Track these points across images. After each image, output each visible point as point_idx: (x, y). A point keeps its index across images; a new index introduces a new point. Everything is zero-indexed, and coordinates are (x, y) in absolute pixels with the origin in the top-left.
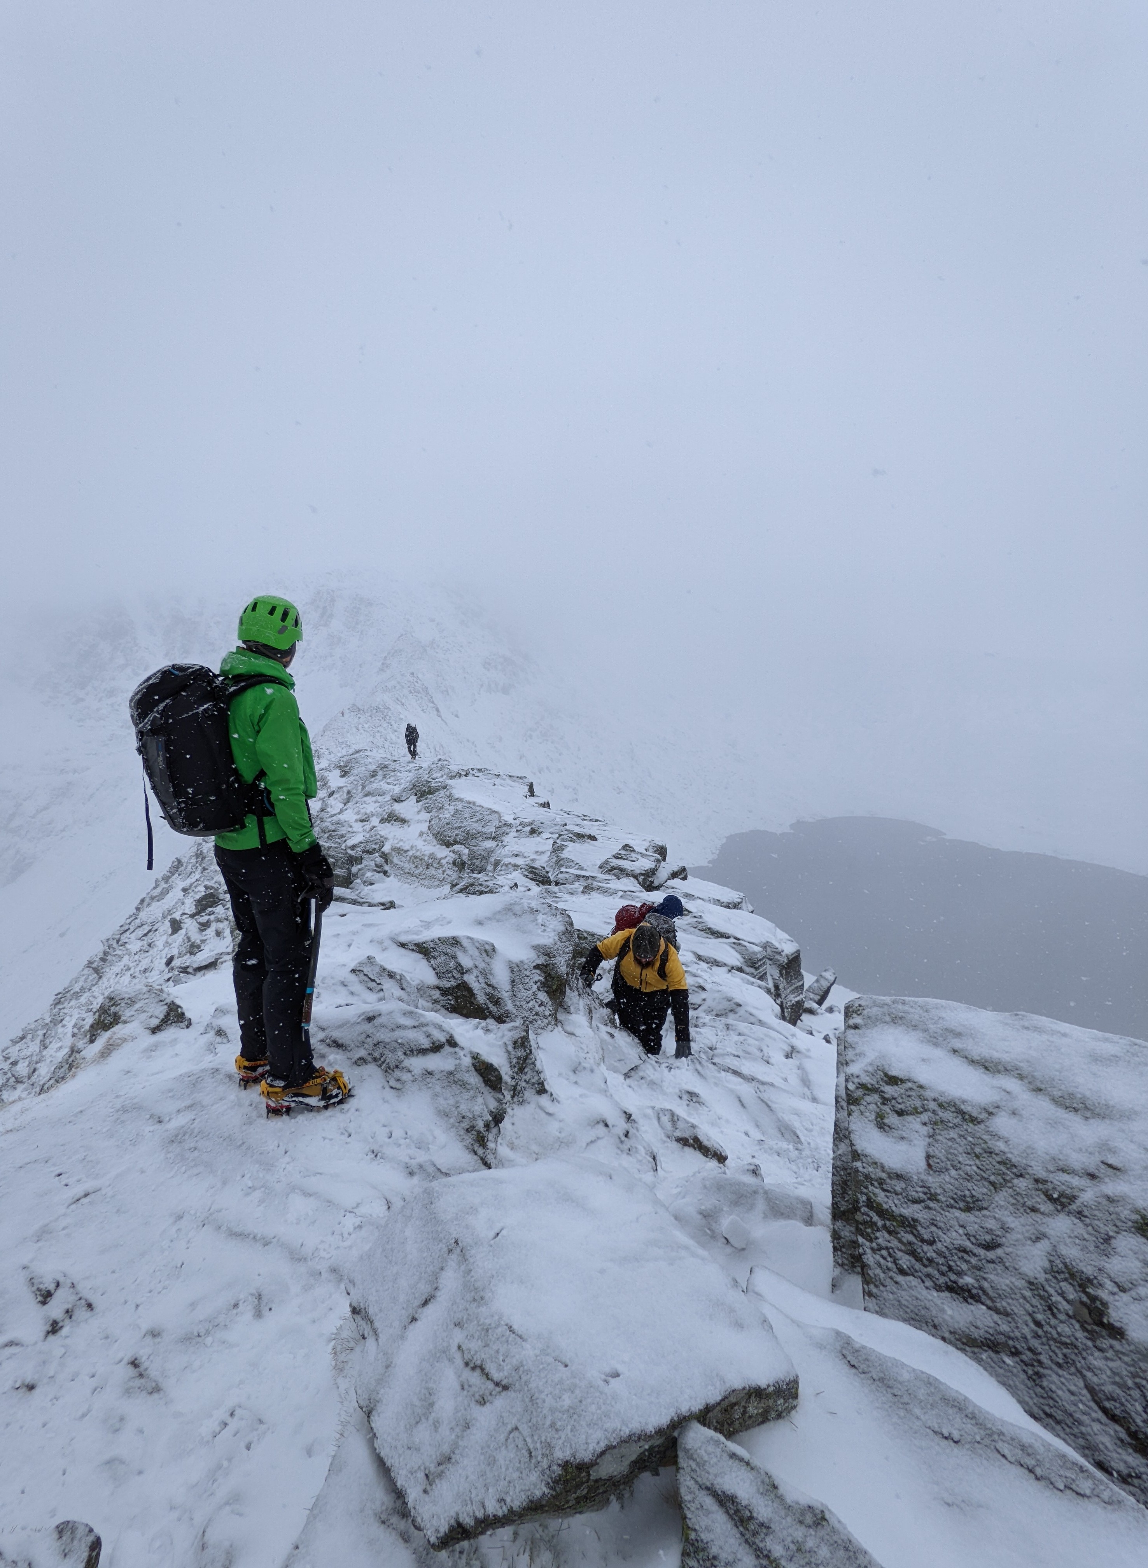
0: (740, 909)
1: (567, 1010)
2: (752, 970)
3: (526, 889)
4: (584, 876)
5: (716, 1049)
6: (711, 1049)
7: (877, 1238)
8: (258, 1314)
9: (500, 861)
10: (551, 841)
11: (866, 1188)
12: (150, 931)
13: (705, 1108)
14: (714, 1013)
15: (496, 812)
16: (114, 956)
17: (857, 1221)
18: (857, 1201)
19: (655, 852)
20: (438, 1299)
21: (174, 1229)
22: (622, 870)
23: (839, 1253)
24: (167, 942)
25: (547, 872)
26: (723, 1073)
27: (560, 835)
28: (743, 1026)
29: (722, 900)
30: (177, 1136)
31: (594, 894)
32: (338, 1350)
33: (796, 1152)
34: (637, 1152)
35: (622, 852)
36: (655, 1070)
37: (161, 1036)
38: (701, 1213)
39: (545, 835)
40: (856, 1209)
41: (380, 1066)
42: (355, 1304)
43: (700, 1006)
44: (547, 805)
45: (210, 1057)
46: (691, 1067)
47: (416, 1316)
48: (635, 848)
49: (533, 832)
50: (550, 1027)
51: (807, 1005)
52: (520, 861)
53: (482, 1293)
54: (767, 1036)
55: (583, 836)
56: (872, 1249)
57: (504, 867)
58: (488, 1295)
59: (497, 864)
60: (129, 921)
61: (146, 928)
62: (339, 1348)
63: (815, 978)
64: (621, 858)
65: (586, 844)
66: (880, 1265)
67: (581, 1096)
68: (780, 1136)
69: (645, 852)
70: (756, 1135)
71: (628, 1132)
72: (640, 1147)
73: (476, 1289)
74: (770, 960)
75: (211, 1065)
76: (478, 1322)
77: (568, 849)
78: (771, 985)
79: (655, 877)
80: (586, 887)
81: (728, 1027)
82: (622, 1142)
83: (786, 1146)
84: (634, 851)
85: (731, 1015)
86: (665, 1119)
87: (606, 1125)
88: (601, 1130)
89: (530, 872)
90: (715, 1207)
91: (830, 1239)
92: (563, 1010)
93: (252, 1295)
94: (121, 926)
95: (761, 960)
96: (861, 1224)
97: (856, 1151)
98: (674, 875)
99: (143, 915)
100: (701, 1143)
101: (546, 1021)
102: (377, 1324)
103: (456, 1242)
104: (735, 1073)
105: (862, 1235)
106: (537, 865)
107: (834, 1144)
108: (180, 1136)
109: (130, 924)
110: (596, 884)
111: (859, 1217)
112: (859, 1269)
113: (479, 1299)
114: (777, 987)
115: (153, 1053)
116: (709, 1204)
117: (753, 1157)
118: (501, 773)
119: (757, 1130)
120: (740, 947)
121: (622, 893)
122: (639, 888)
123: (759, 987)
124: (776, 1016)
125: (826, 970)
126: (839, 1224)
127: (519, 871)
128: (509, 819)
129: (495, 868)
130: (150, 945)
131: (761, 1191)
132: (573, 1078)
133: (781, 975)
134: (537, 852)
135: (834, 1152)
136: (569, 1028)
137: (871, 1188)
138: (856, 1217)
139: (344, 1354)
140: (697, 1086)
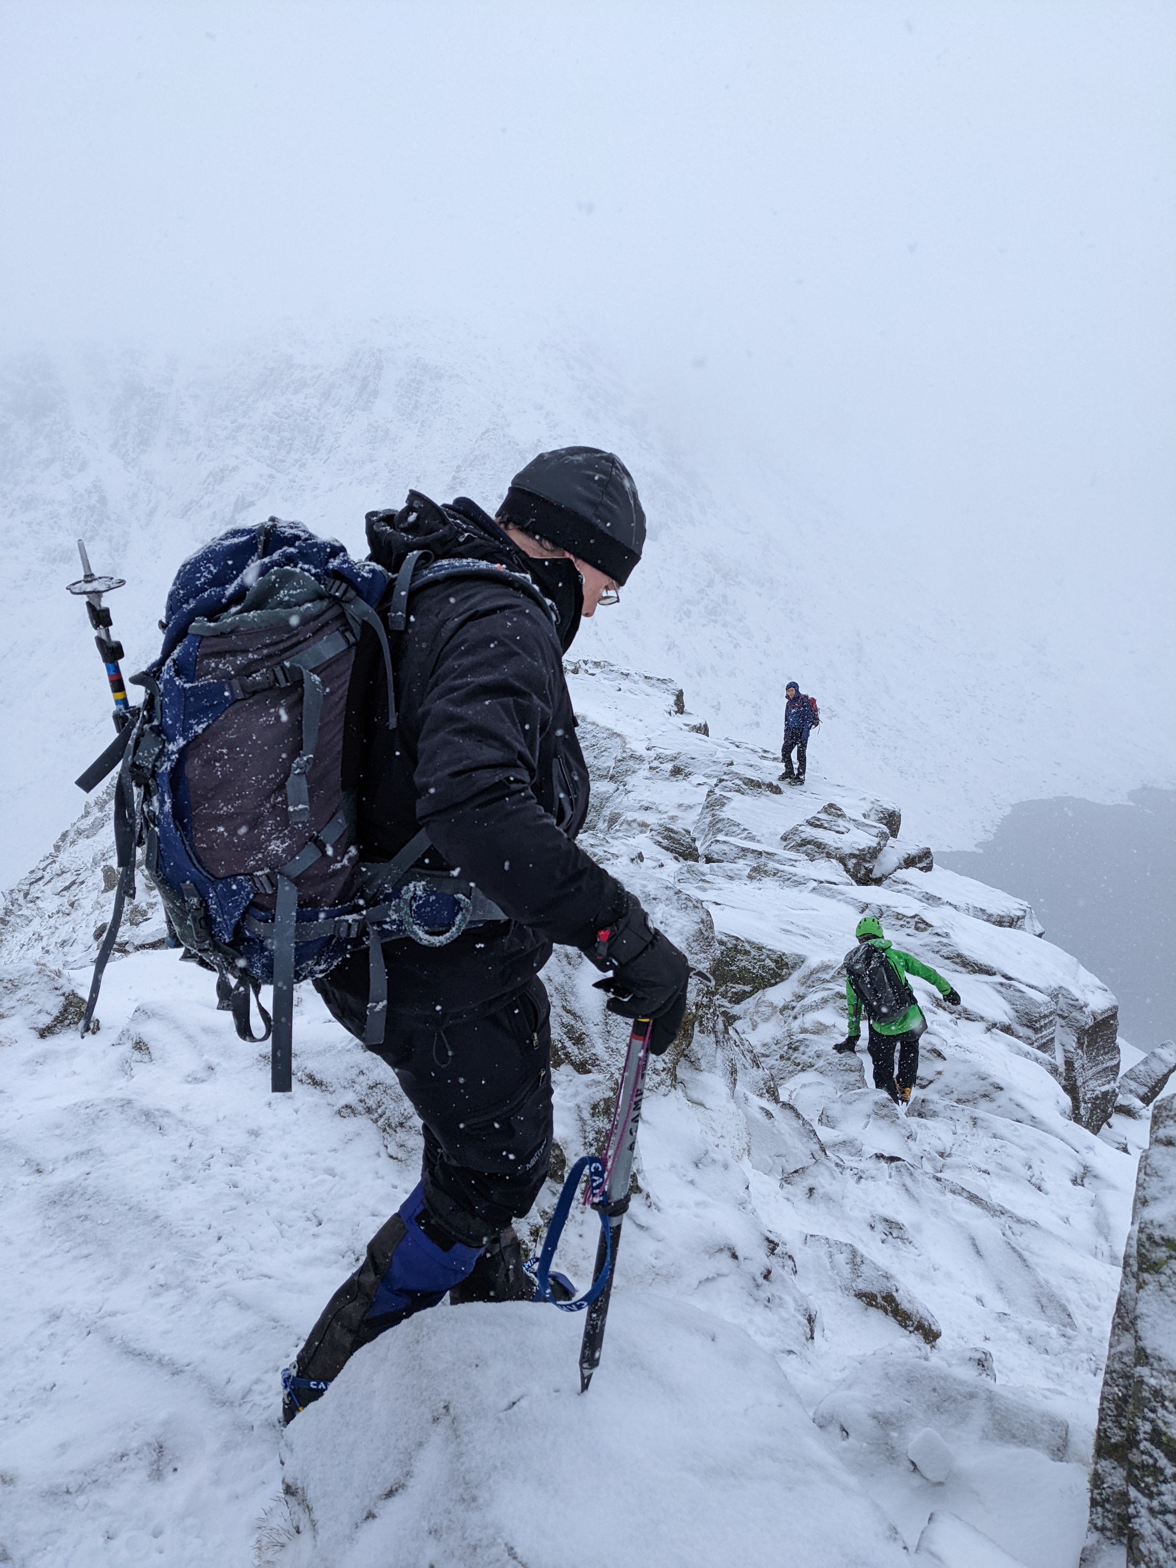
0: (1020, 928)
1: (694, 1064)
2: (1029, 1032)
3: (656, 864)
4: (754, 851)
5: (949, 1155)
6: (942, 1155)
7: (1160, 1494)
8: (157, 1474)
9: (619, 815)
10: (705, 790)
11: (1153, 1411)
12: (74, 883)
13: (912, 1249)
14: (955, 1096)
15: (619, 735)
16: (19, 916)
17: (1130, 1463)
18: (1136, 1432)
19: (880, 820)
20: (410, 1490)
21: (47, 1332)
22: (819, 845)
23: (1099, 1509)
24: (98, 903)
25: (694, 840)
26: (950, 1196)
27: (721, 781)
28: (1001, 1124)
29: (989, 911)
30: (61, 1195)
31: (768, 883)
32: (264, 1543)
33: (1062, 1339)
34: (781, 1305)
35: (823, 816)
36: (834, 1178)
37: (51, 1043)
38: (875, 1417)
39: (695, 779)
40: (1132, 1442)
41: (376, 1121)
42: (289, 1481)
43: (931, 1082)
44: (703, 730)
45: (122, 1082)
46: (895, 1180)
47: (375, 1511)
48: (846, 811)
49: (676, 771)
50: (663, 1089)
51: (1121, 1100)
52: (651, 818)
53: (475, 1492)
54: (1042, 1144)
55: (758, 785)
56: (1151, 1510)
57: (625, 826)
58: (483, 1496)
59: (613, 820)
60: (42, 865)
61: (68, 879)
62: (265, 1540)
63: (1143, 1055)
64: (820, 826)
65: (763, 798)
66: (1161, 1539)
67: (698, 1204)
68: (1038, 1309)
69: (863, 819)
70: (997, 1303)
71: (769, 1272)
72: (788, 1299)
73: (467, 1484)
74: (1064, 1018)
75: (120, 1095)
76: (463, 1534)
77: (732, 804)
78: (1060, 1061)
79: (875, 863)
80: (755, 869)
81: (975, 1121)
82: (758, 1286)
83: (1046, 1329)
84: (842, 816)
85: (984, 1104)
86: (842, 1259)
87: (735, 1256)
88: (724, 1262)
89: (665, 838)
90: (901, 1411)
91: (1088, 1486)
92: (688, 1064)
93: (149, 1445)
94: (32, 872)
95: (1045, 1016)
96: (1138, 1468)
97: (1143, 1349)
98: (910, 862)
99: (64, 858)
100: (897, 1305)
101: (658, 1079)
102: (317, 1515)
103: (446, 1407)
104: (973, 1198)
105: (1137, 1486)
106: (677, 826)
107: (1113, 1333)
108: (66, 1196)
109: (44, 870)
110: (772, 865)
111: (1135, 1457)
112: (1125, 1541)
113: (470, 1501)
114: (1069, 1064)
115: (39, 1068)
116: (889, 1404)
117: (986, 1339)
118: (632, 672)
119: (998, 1296)
120: (1011, 992)
121: (815, 884)
122: (846, 877)
123: (1037, 1060)
124: (1063, 1113)
125: (1163, 1046)
126: (1105, 1465)
127: (648, 834)
128: (639, 748)
129: (610, 827)
130: (72, 905)
131: (983, 1395)
132: (693, 1173)
133: (1080, 1044)
134: (680, 805)
135: (1111, 1346)
136: (695, 1095)
137: (1161, 1411)
138: (1130, 1456)
139: (270, 1552)
140: (904, 1214)
